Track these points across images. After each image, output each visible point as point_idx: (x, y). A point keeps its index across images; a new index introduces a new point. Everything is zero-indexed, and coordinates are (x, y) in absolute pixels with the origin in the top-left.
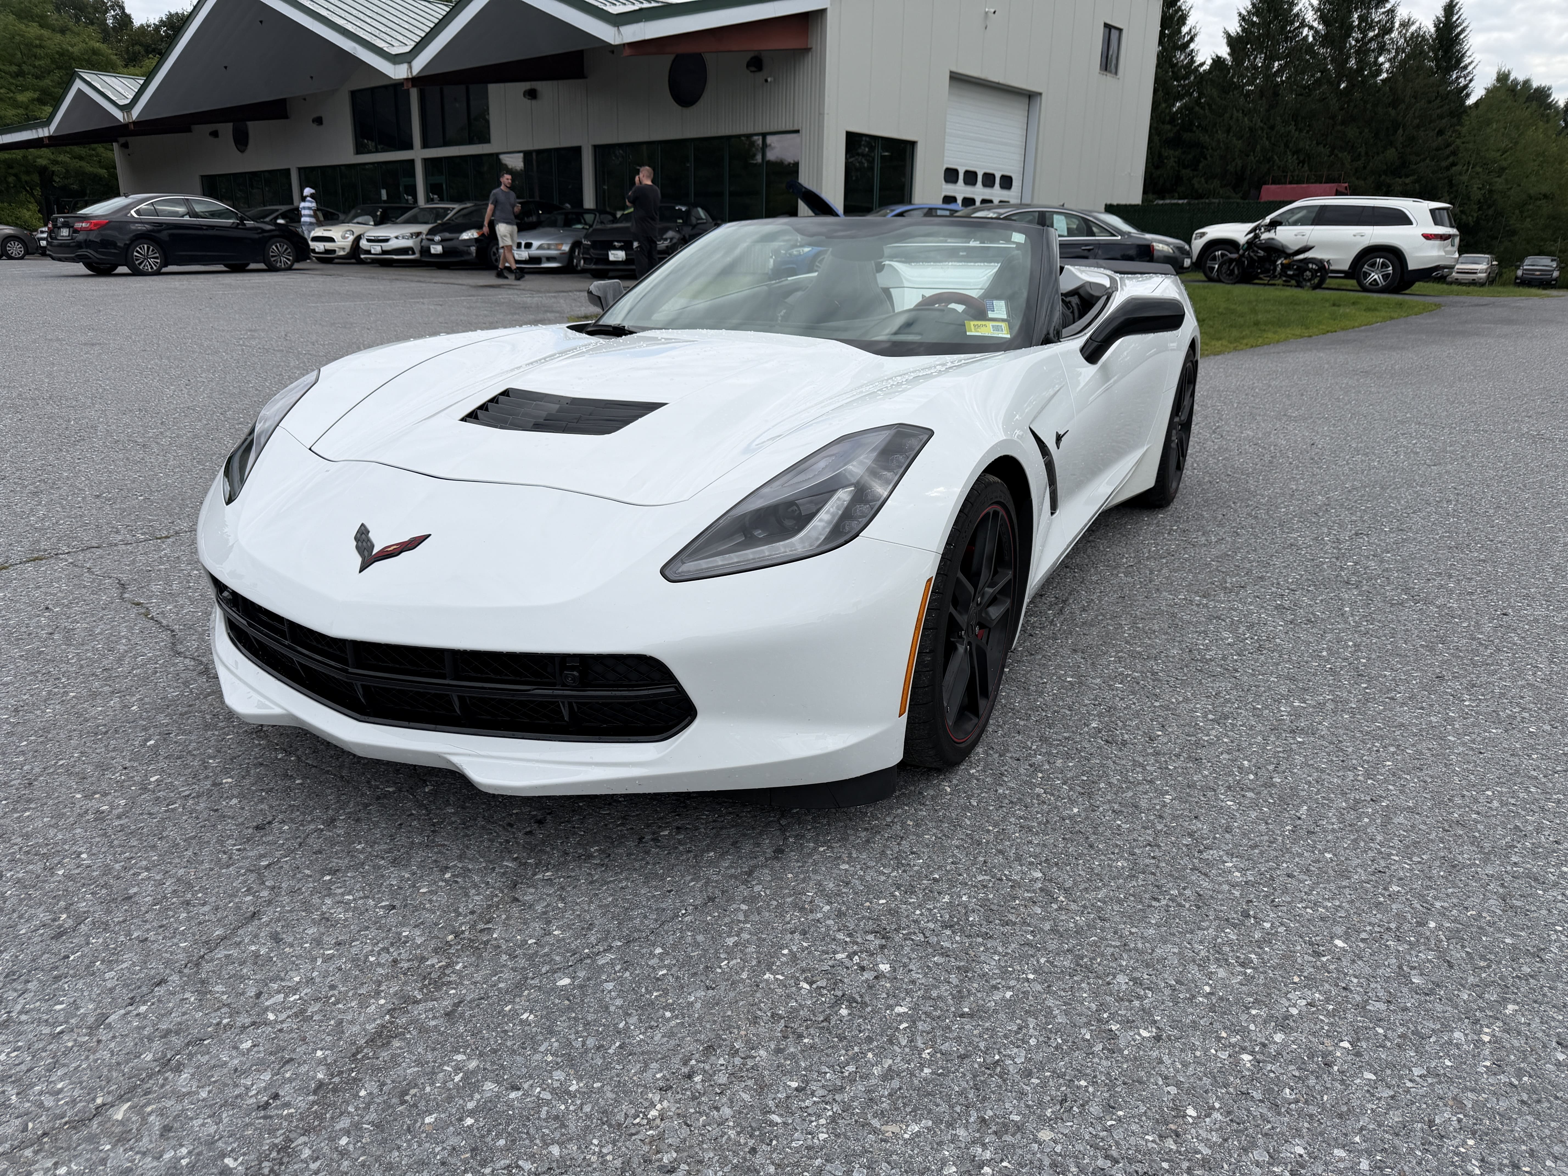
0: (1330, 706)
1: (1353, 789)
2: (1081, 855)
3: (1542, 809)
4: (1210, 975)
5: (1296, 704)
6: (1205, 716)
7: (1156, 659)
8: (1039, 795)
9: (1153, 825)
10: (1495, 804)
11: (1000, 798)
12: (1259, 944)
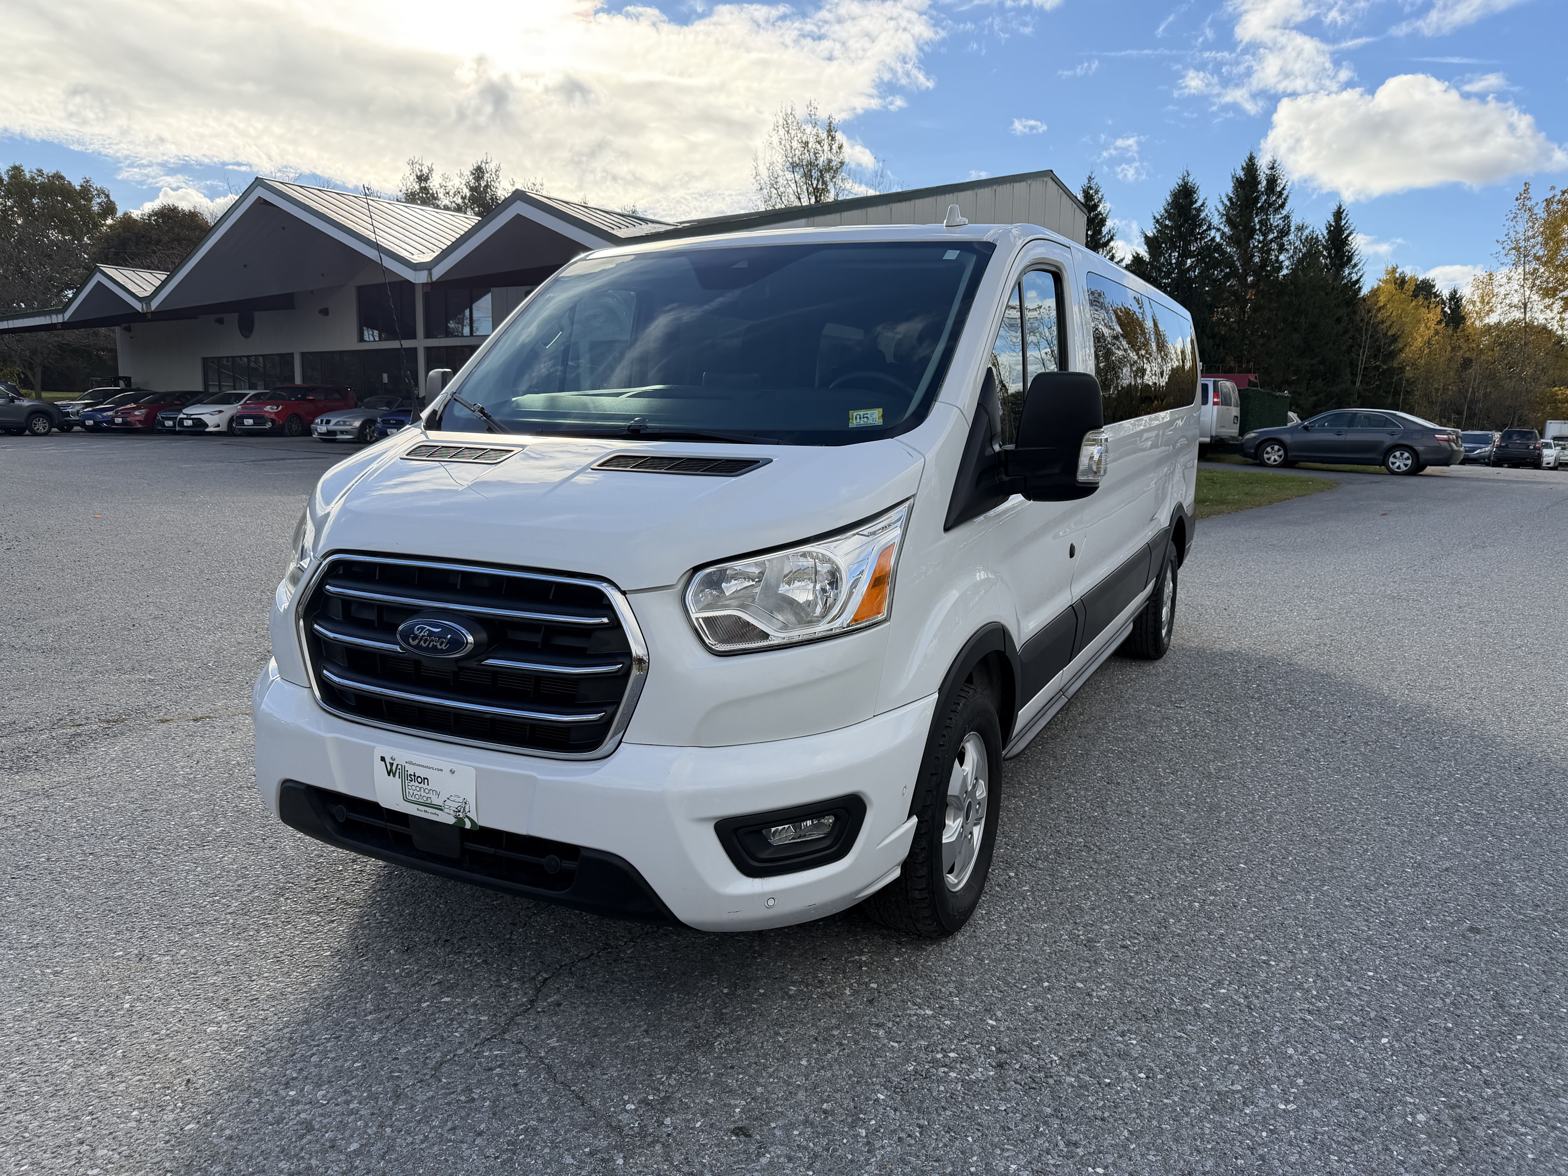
0: (1240, 765)
1: (1252, 804)
2: (1102, 833)
3: (1358, 812)
4: (1176, 877)
5: (1219, 764)
6: (1164, 770)
7: (1131, 741)
8: (1074, 808)
9: (1140, 820)
10: (1331, 810)
11: (1052, 809)
12: (1201, 866)
